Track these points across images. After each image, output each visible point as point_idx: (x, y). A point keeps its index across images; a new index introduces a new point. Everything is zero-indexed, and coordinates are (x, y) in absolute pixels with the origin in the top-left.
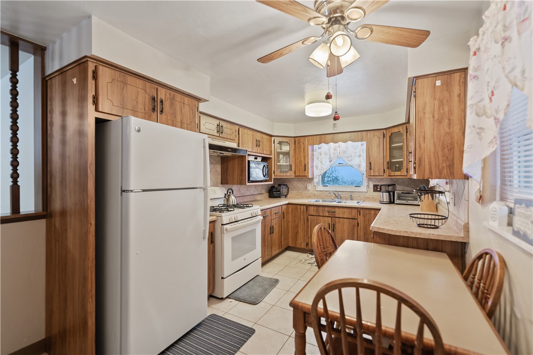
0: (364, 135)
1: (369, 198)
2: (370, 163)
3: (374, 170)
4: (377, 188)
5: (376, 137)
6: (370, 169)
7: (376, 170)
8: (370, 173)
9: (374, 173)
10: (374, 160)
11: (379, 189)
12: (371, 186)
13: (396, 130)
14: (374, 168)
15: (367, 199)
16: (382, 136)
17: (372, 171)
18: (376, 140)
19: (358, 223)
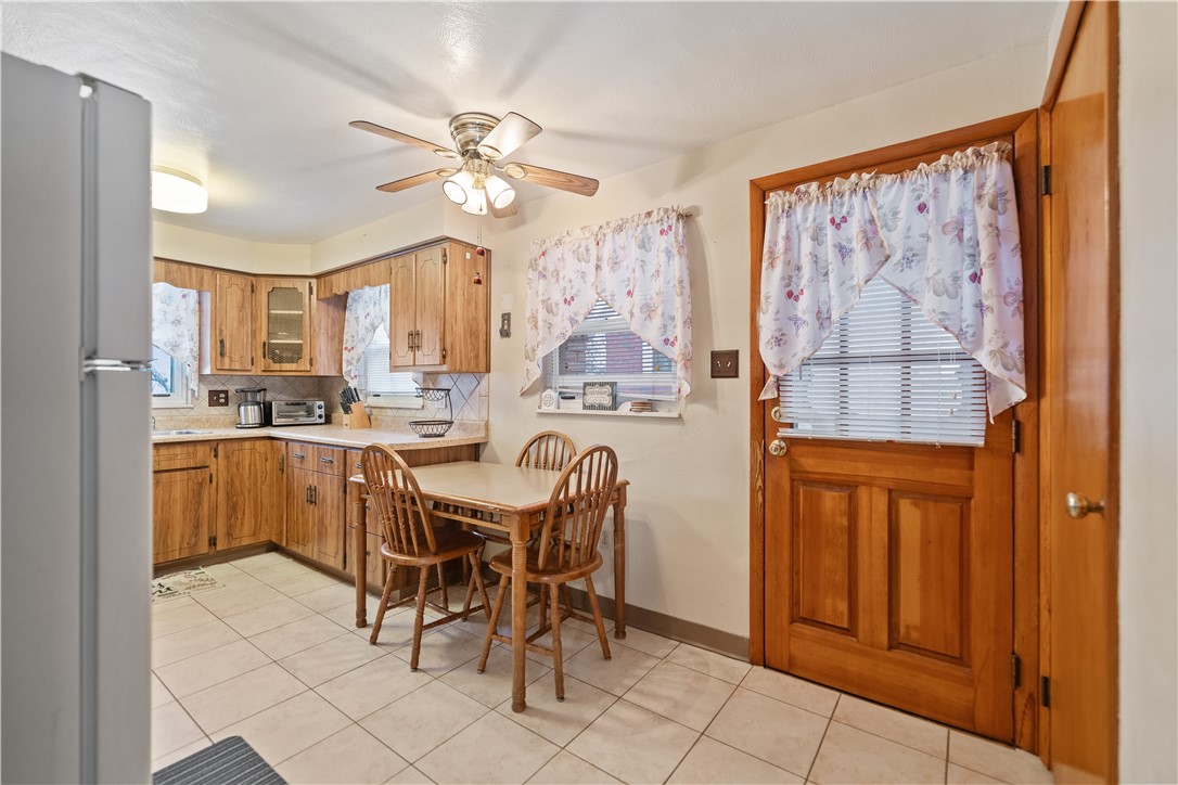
0: (205, 277)
1: (199, 420)
2: (222, 342)
3: (231, 358)
4: (219, 398)
5: (234, 288)
6: (222, 355)
7: (236, 357)
8: (222, 363)
9: (230, 365)
10: (231, 337)
11: (222, 401)
12: (205, 395)
13: (285, 284)
14: (231, 352)
15: (198, 422)
16: (250, 289)
17: (227, 359)
18: (234, 293)
19: (211, 476)
